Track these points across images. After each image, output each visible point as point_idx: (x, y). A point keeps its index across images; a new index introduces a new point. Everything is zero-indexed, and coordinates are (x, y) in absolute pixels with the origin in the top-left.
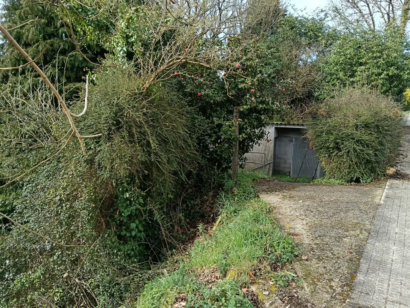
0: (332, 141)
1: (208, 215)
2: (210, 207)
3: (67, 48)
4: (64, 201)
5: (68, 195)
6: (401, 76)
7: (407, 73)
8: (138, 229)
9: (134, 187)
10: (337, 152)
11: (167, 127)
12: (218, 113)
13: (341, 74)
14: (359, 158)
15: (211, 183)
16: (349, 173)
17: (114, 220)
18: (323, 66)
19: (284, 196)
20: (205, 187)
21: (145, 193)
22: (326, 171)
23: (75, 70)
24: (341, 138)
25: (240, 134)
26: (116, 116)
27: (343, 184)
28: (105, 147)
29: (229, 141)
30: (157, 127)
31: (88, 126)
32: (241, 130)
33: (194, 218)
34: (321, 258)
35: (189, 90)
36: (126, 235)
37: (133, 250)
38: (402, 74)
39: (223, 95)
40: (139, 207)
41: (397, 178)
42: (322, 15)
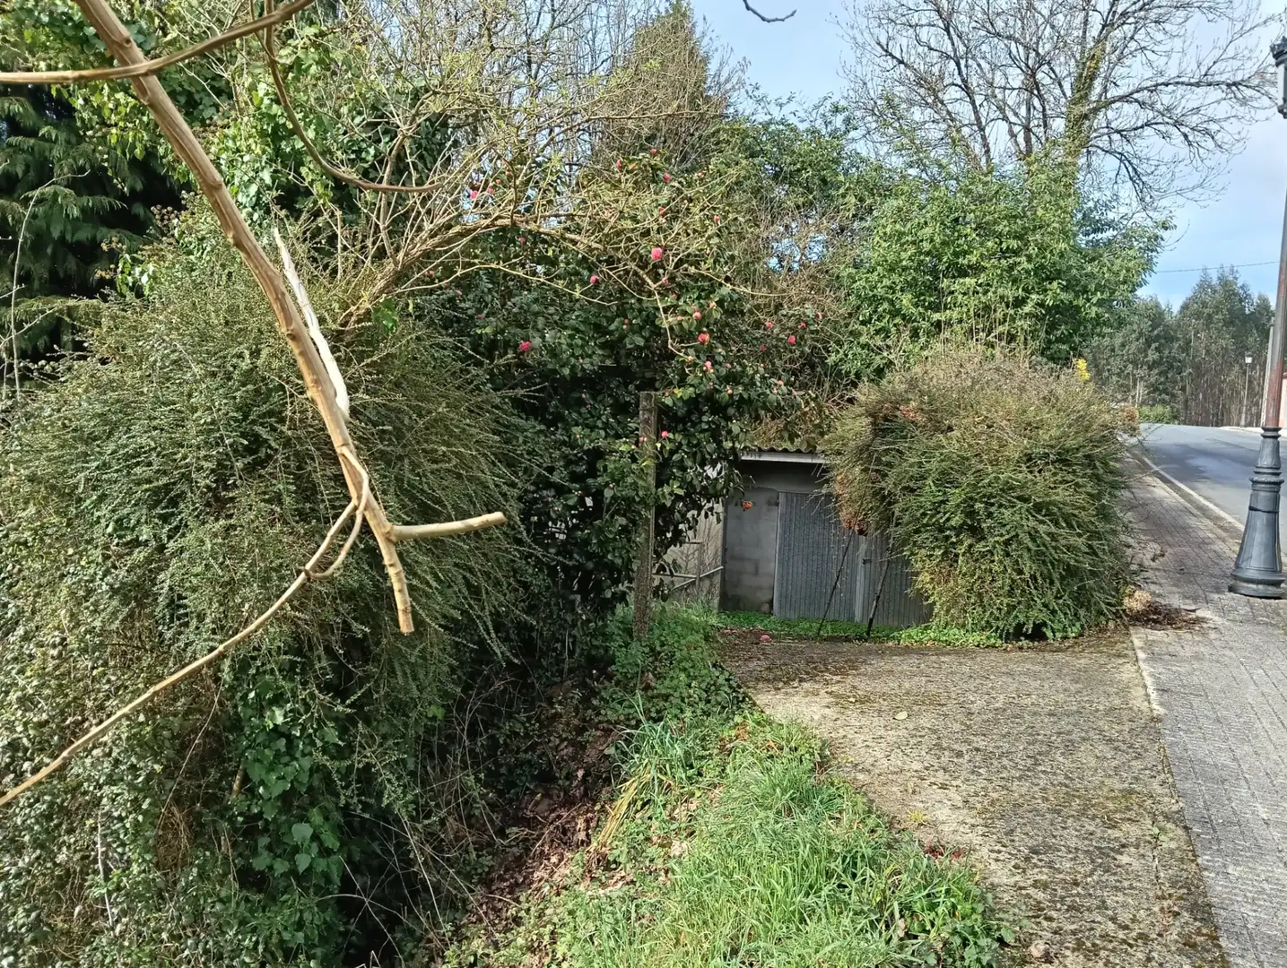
0: (958, 506)
1: (564, 773)
2: (572, 743)
3: (20, 170)
4: (26, 750)
5: (42, 724)
6: (1078, 308)
7: (1094, 300)
8: (321, 843)
9: (304, 684)
10: (969, 541)
11: (435, 461)
12: (583, 410)
13: (906, 300)
14: (1044, 562)
15: (562, 653)
16: (1012, 608)
17: (224, 811)
18: (850, 276)
19: (837, 696)
20: (542, 667)
21: (351, 706)
22: (934, 603)
23: (49, 251)
24: (984, 496)
25: (659, 484)
26: (245, 417)
27: (994, 646)
28: (202, 536)
29: (627, 506)
30: (400, 458)
31: (128, 457)
32: (664, 470)
33: (515, 785)
34: (1089, 944)
35: (488, 330)
36: (271, 868)
37: (300, 925)
38: (1081, 302)
39: (600, 352)
40: (323, 759)
41: (1155, 621)
42: (838, 121)
